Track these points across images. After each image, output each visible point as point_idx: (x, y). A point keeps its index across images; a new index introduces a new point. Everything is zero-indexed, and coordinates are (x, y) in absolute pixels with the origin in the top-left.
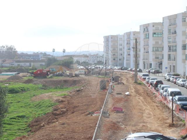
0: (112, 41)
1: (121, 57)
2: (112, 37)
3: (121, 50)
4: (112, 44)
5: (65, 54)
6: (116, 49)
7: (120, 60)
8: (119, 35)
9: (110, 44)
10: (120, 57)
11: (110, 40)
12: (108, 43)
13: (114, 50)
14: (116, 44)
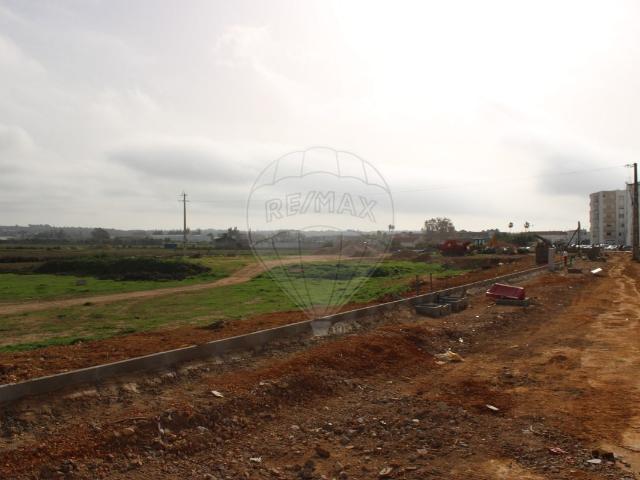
0: (605, 202)
1: (621, 230)
2: (605, 194)
3: (622, 216)
4: (605, 207)
5: (528, 230)
6: (613, 215)
7: (620, 234)
8: (619, 191)
9: (602, 206)
10: (619, 229)
11: (601, 199)
12: (597, 206)
13: (609, 217)
14: (613, 206)
